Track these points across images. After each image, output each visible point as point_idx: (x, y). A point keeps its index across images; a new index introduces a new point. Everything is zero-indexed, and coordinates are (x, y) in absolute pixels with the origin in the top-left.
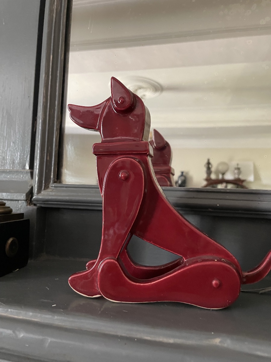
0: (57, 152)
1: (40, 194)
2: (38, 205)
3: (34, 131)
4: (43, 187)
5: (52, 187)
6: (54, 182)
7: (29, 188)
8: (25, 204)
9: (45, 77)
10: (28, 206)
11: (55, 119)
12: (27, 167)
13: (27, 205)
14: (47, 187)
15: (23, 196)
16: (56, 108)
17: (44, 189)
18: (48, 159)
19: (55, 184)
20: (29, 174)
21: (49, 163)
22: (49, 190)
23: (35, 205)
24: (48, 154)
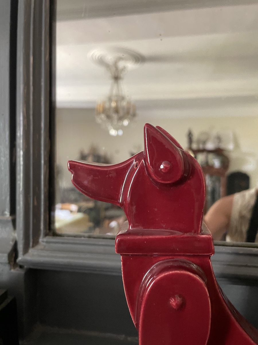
0: (47, 194)
1: (27, 255)
2: (25, 267)
3: (14, 161)
4: (31, 244)
5: (43, 242)
6: (46, 235)
7: (12, 243)
8: (7, 268)
9: (24, 89)
10: (12, 270)
11: (42, 148)
12: (7, 213)
13: (10, 269)
14: (36, 242)
15: (4, 258)
16: (42, 132)
17: (33, 246)
18: (36, 203)
19: (47, 237)
20: (10, 224)
21: (37, 209)
22: (39, 247)
23: (21, 267)
24: (35, 197)
